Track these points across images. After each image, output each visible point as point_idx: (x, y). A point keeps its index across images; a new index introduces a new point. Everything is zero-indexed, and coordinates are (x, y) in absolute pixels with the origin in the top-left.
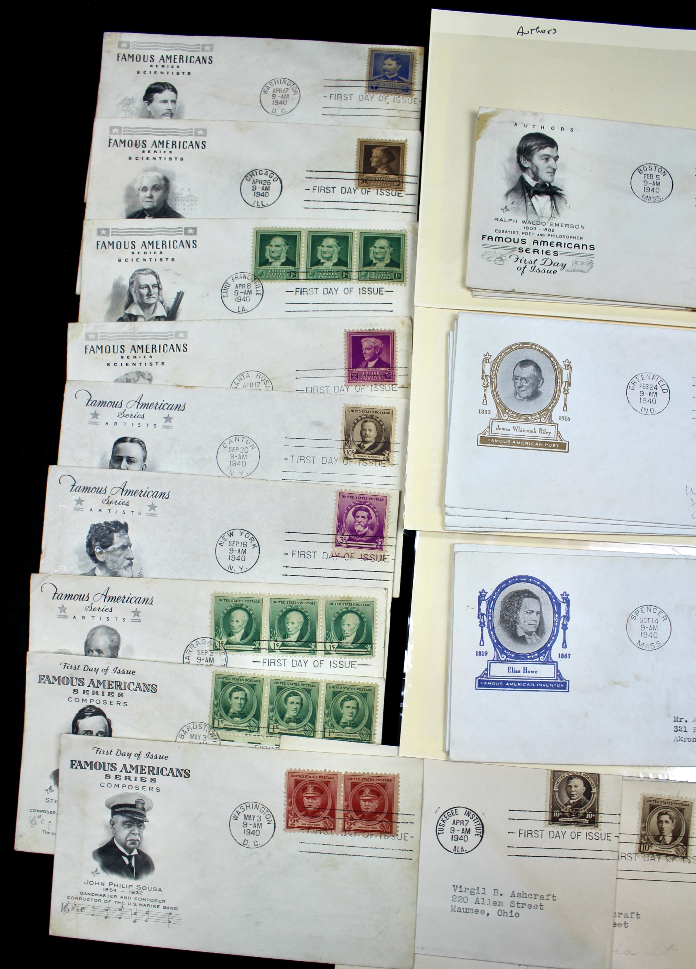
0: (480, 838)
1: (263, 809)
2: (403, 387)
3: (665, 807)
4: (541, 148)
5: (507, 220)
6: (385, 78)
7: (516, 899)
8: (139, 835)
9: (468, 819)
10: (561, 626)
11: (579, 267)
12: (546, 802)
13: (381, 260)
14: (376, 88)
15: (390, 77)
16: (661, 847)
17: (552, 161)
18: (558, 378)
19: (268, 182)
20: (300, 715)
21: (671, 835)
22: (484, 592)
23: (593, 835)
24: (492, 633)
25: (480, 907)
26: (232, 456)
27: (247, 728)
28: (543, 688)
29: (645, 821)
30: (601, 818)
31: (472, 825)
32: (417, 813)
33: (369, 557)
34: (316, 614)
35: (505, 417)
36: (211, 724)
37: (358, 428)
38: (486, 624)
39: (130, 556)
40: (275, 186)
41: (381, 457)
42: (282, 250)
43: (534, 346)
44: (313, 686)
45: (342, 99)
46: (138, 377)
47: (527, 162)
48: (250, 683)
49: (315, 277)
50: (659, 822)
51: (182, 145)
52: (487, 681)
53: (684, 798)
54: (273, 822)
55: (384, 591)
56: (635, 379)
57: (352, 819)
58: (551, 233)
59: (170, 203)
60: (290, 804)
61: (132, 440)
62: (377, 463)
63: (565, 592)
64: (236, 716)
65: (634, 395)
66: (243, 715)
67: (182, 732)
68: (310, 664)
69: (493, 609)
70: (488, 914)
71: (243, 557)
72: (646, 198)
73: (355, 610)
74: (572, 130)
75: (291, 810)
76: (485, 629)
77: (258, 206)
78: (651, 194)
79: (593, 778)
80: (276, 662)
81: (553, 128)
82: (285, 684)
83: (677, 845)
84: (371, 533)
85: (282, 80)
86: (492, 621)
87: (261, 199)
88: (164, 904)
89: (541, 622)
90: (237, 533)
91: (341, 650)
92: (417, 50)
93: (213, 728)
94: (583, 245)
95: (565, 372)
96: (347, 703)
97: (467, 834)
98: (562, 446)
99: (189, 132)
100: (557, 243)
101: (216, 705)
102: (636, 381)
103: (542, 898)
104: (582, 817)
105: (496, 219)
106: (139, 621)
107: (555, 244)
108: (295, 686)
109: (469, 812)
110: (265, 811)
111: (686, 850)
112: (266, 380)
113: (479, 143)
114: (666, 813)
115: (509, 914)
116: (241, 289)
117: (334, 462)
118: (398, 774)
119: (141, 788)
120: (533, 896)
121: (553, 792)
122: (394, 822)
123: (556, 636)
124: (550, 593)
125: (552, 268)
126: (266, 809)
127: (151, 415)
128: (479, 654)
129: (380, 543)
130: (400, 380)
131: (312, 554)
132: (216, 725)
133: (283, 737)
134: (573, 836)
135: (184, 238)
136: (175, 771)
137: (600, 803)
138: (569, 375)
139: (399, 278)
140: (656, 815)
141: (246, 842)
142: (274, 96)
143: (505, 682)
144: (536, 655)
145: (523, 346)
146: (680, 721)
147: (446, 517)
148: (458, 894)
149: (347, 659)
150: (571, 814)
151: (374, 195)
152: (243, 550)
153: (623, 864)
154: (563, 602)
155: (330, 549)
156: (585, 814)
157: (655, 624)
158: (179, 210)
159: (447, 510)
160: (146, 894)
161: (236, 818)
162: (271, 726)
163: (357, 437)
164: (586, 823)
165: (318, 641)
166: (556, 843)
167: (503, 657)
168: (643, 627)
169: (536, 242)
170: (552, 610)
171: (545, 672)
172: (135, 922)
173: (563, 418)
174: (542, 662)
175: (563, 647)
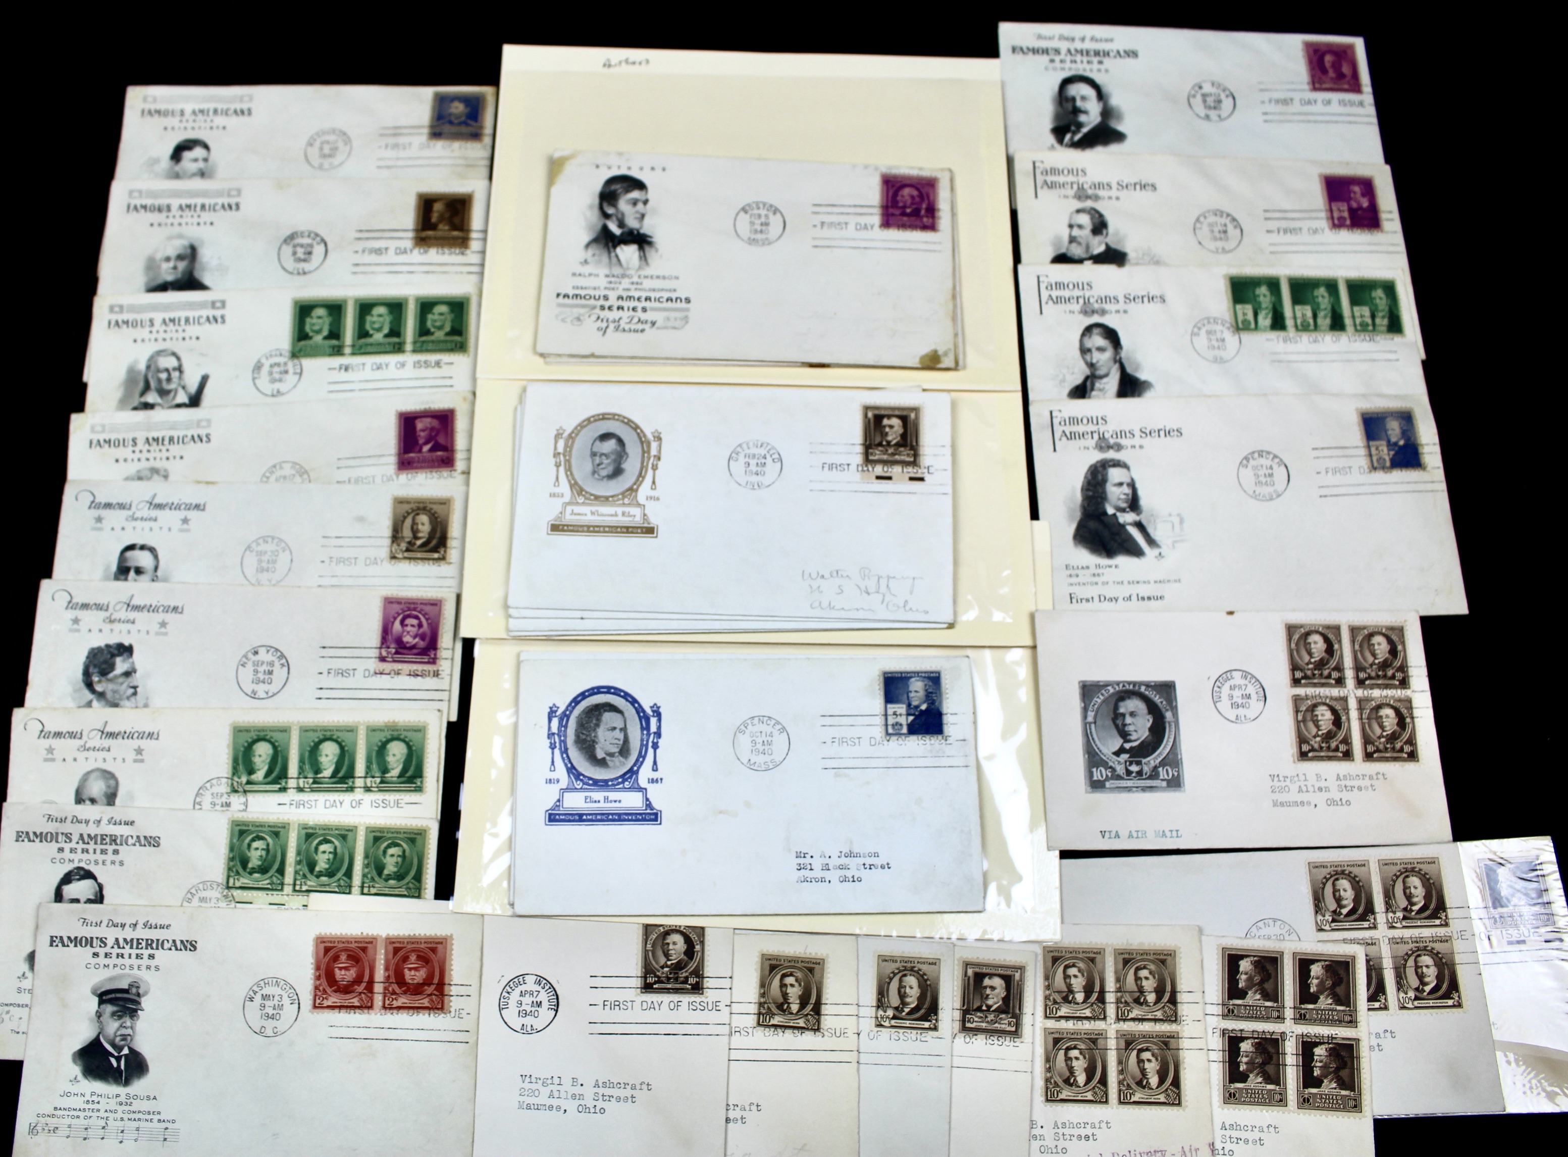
0: (553, 1012)
1: (285, 985)
2: (463, 473)
6: (451, 123)
7: (601, 1091)
8: (132, 1028)
9: (539, 988)
10: (650, 744)
11: (670, 324)
12: (637, 964)
13: (440, 328)
15: (456, 121)
17: (640, 206)
18: (646, 452)
19: (311, 246)
20: (333, 868)
21: (798, 1001)
22: (555, 707)
23: (697, 1005)
24: (565, 756)
25: (555, 1102)
26: (260, 561)
27: (269, 886)
28: (629, 820)
29: (764, 985)
30: (707, 983)
31: (543, 997)
32: (475, 983)
33: (419, 673)
34: (355, 744)
35: (581, 500)
36: (225, 883)
37: (408, 522)
38: (557, 745)
39: (135, 684)
40: (319, 250)
41: (436, 555)
42: (324, 323)
43: (617, 417)
44: (348, 830)
45: (400, 149)
46: (152, 474)
49: (363, 351)
50: (783, 986)
51: (213, 208)
52: (559, 815)
53: (814, 954)
54: (297, 1001)
55: (438, 714)
56: (739, 449)
57: (394, 993)
58: (639, 287)
59: (197, 274)
60: (318, 978)
61: (143, 548)
62: (431, 562)
63: (655, 704)
64: (256, 872)
65: (738, 467)
66: (263, 870)
67: (190, 896)
68: (347, 804)
69: (566, 727)
70: (565, 1110)
71: (270, 679)
72: (752, 241)
73: (402, 737)
74: (664, 169)
75: (320, 985)
76: (557, 751)
77: (299, 274)
78: (759, 236)
79: (695, 933)
80: (305, 804)
81: (641, 169)
82: (315, 829)
83: (807, 1015)
84: (422, 644)
85: (330, 130)
86: (565, 742)
87: (302, 265)
88: (158, 1117)
89: (626, 740)
90: (262, 651)
91: (385, 785)
92: (487, 90)
93: (228, 888)
94: (677, 299)
95: (654, 445)
96: (391, 851)
97: (537, 1008)
98: (650, 531)
99: (219, 194)
100: (646, 297)
101: (232, 859)
103: (634, 1088)
104: (683, 982)
105: (574, 274)
106: (142, 761)
107: (643, 299)
108: (327, 832)
109: (540, 980)
110: (288, 988)
111: (819, 1021)
112: (303, 472)
113: (554, 190)
114: (791, 975)
115: (592, 1110)
116: (276, 369)
117: (379, 562)
118: (452, 935)
119: (136, 967)
120: (623, 1086)
121: (646, 952)
123: (644, 757)
124: (636, 705)
125: (640, 326)
126: (288, 985)
127: (164, 516)
128: (550, 781)
129: (432, 656)
130: (460, 465)
131: (351, 672)
132: (231, 884)
133: (312, 895)
134: (672, 1006)
135: (211, 313)
136: (178, 943)
137: (706, 963)
138: (658, 448)
139: (461, 347)
140: (778, 977)
141: (263, 1028)
142: (321, 149)
143: (581, 815)
144: (620, 780)
145: (604, 417)
146: (804, 857)
147: (511, 620)
148: (527, 1085)
149: (392, 797)
150: (669, 979)
151: (434, 255)
152: (269, 670)
153: (737, 1041)
154: (653, 716)
155: (373, 664)
156: (687, 978)
157: (770, 739)
158: (206, 280)
159: (511, 611)
160: (137, 1105)
161: (251, 999)
162: (298, 882)
163: (407, 533)
164: (687, 989)
165: (357, 776)
166: (650, 1016)
167: (579, 785)
168: (754, 742)
169: (620, 298)
170: (639, 726)
171: (631, 801)
172: (121, 1142)
173: (651, 498)
174: (628, 788)
175: (653, 770)
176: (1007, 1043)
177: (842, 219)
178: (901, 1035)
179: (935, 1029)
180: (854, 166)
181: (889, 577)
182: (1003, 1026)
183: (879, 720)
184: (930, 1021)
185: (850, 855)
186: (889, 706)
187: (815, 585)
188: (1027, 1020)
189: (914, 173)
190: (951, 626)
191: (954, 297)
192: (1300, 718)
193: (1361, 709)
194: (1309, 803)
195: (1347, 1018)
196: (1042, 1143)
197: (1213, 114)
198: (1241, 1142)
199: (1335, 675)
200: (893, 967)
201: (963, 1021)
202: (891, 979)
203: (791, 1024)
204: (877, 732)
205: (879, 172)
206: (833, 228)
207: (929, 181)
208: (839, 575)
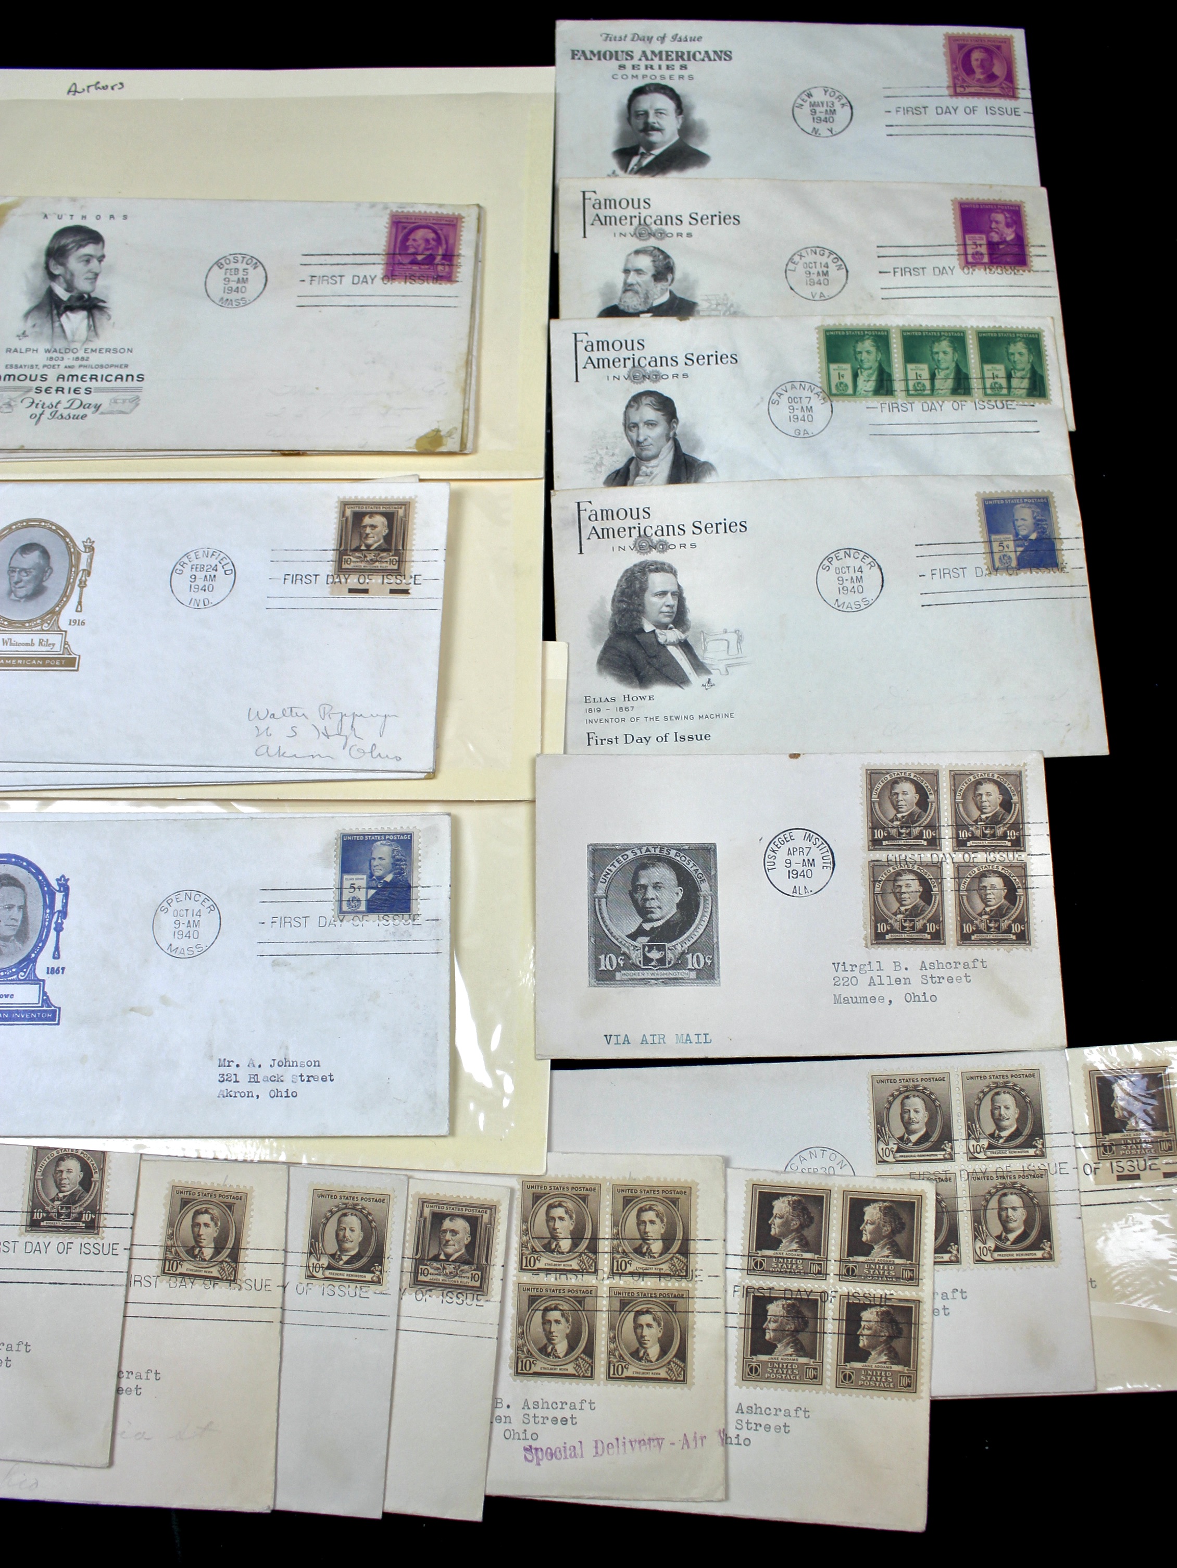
3: (203, 1202)
4: (81, 246)
5: (23, 350)
10: (53, 925)
11: (119, 407)
12: (23, 1196)
16: (196, 1265)
17: (95, 262)
18: (73, 565)
21: (213, 1245)
23: (91, 1247)
28: (24, 1019)
29: (173, 1224)
30: (106, 1220)
43: (43, 524)
47: (59, 267)
50: (195, 1225)
53: (235, 1187)
56: (185, 560)
58: (84, 363)
63: (63, 876)
65: (182, 582)
72: (225, 303)
74: (125, 217)
78: (234, 296)
79: (95, 1158)
81: (98, 217)
83: (222, 1262)
89: (25, 919)
94: (128, 376)
95: (84, 557)
100: (91, 375)
102: (188, 561)
103: (9, 1348)
104: (75, 1220)
105: (9, 350)
107: (88, 378)
111: (236, 1271)
114: (206, 1212)
121: (34, 1180)
123: (44, 942)
124: (41, 878)
125: (81, 412)
134: (61, 1248)
137: (105, 1196)
138: (89, 561)
140: (191, 1214)
145: (27, 524)
146: (229, 1066)
150: (59, 1214)
153: (135, 1293)
154: (60, 891)
156: (81, 1214)
157: (197, 918)
164: (81, 1228)
166: (36, 1260)
168: (178, 923)
169: (61, 377)
170: (41, 904)
171: (25, 995)
173: (75, 621)
174: (23, 980)
175: (54, 958)
176: (469, 1301)
177: (337, 270)
178: (337, 1290)
179: (379, 1282)
180: (359, 205)
181: (354, 715)
182: (465, 1280)
183: (332, 895)
184: (373, 1272)
185: (284, 1063)
186: (345, 877)
187: (263, 726)
188: (496, 1272)
189: (433, 210)
190: (431, 775)
191: (468, 363)
192: (878, 890)
193: (958, 878)
194: (882, 999)
195: (907, 1274)
196: (507, 1426)
197: (823, 128)
198: (761, 1429)
199: (928, 834)
200: (330, 1204)
201: (416, 1273)
202: (328, 1219)
203: (203, 1274)
204: (329, 909)
205: (388, 211)
206: (325, 282)
207: (449, 221)
208: (294, 714)
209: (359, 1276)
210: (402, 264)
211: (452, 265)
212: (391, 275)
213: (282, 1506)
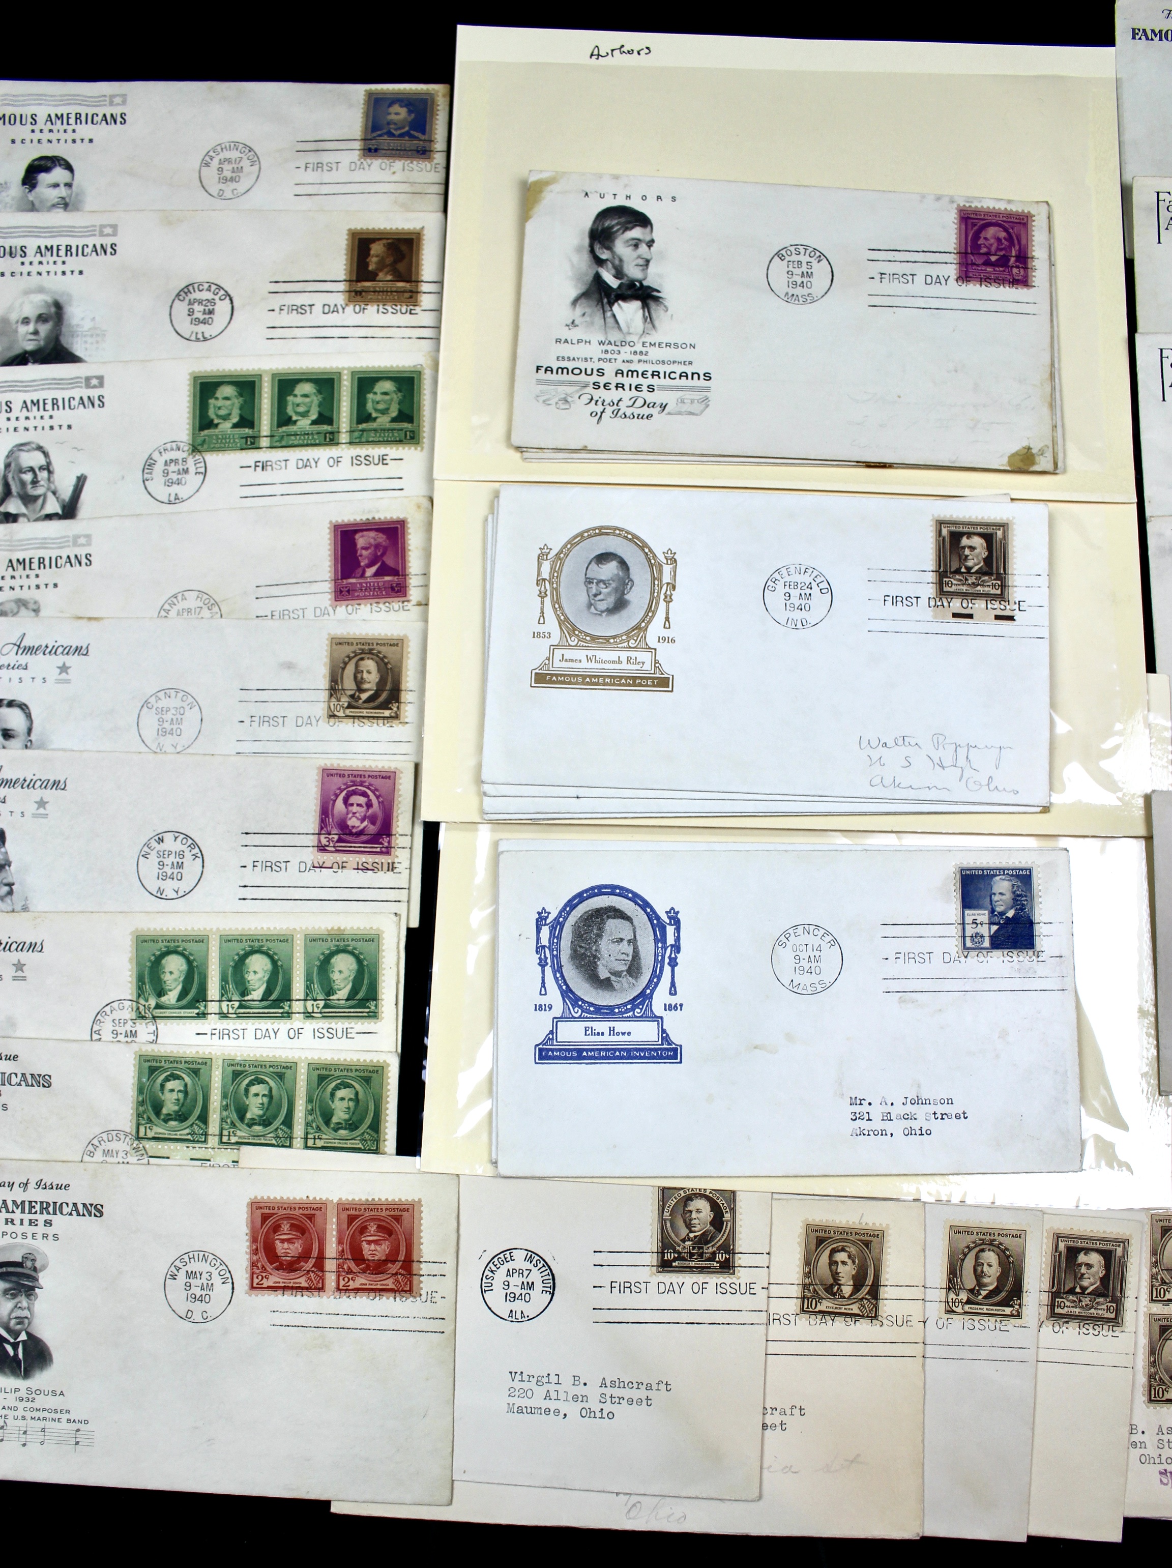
0: (550, 1296)
1: (214, 1261)
2: (419, 604)
3: (840, 1240)
4: (627, 229)
5: (575, 341)
6: (390, 134)
7: (609, 1391)
8: (29, 1309)
9: (531, 1266)
10: (667, 960)
11: (686, 408)
12: (651, 1237)
13: (384, 412)
14: (376, 150)
15: (397, 133)
16: (836, 1302)
17: (643, 248)
18: (656, 578)
19: (212, 302)
20: (268, 1114)
21: (851, 1283)
22: (545, 912)
23: (728, 1287)
24: (558, 975)
25: (552, 1405)
26: (161, 721)
27: (189, 1137)
28: (641, 1058)
29: (809, 1262)
30: (740, 1260)
31: (536, 1277)
32: (450, 1260)
33: (370, 867)
34: (291, 958)
35: (573, 641)
36: (134, 1133)
37: (350, 669)
38: (549, 961)
39: (9, 880)
40: (223, 307)
41: (387, 713)
42: (233, 404)
43: (618, 532)
44: (287, 1068)
45: (325, 171)
46: (19, 607)
47: (605, 251)
48: (191, 1066)
49: (284, 443)
50: (832, 1263)
51: (82, 252)
52: (552, 1050)
53: (871, 1224)
54: (230, 1280)
55: (395, 918)
56: (776, 576)
57: (350, 1271)
58: (643, 358)
59: (65, 341)
60: (255, 1252)
61: (11, 704)
62: (381, 722)
63: (672, 909)
64: (171, 1119)
65: (776, 599)
66: (181, 1117)
67: (91, 1147)
68: (283, 1034)
69: (559, 938)
70: (565, 1415)
71: (179, 875)
72: (790, 298)
73: (350, 948)
74: (674, 199)
75: (258, 1261)
76: (548, 969)
77: (198, 340)
78: (799, 291)
79: (725, 1198)
80: (231, 1034)
81: (644, 198)
82: (245, 1066)
83: (862, 1299)
84: (372, 829)
85: (232, 144)
86: (558, 957)
87: (201, 328)
88: (66, 1416)
89: (636, 955)
90: (169, 838)
91: (330, 1011)
92: (437, 89)
93: (138, 1138)
94: (693, 374)
95: (667, 569)
96: (340, 1093)
97: (528, 1291)
98: (663, 683)
99: (91, 231)
100: (653, 372)
101: (141, 1103)
102: (778, 577)
103: (649, 1387)
104: (709, 1260)
105: (558, 341)
106: (24, 979)
107: (649, 374)
108: (259, 1069)
109: (531, 1256)
110: (218, 1264)
111: (876, 1307)
112: (212, 604)
113: (529, 226)
114: (843, 1250)
115: (598, 1415)
116: (172, 468)
117: (314, 722)
118: (420, 1200)
119: (30, 1236)
120: (635, 1385)
121: (662, 1221)
122: (415, 1275)
123: (660, 977)
124: (649, 910)
125: (646, 411)
126: (219, 1260)
127: (37, 662)
128: (540, 1008)
129: (386, 844)
130: (414, 594)
131: (283, 865)
132: (142, 1134)
133: (244, 1148)
134: (696, 1289)
135: (85, 393)
136: (80, 1207)
137: (737, 1236)
138: (672, 573)
139: (412, 438)
140: (827, 1252)
141: (190, 1313)
142: (220, 170)
143: (580, 1051)
144: (629, 1007)
145: (601, 531)
146: (861, 1104)
147: (486, 799)
148: (517, 1384)
149: (339, 1025)
150: (691, 1255)
151: (373, 314)
152: (178, 863)
153: (776, 1330)
154: (670, 924)
155: (310, 855)
156: (714, 1254)
157: (817, 953)
158: (78, 351)
159: (486, 788)
160: (40, 1402)
161: (174, 1277)
162: (225, 1133)
163: (349, 684)
164: (715, 1268)
165: (294, 998)
166: (669, 1300)
167: (576, 1012)
168: (797, 958)
169: (620, 372)
170: (652, 937)
171: (644, 1033)
172: (24, 1445)
173: (664, 639)
174: (639, 1017)
175: (671, 994)
176: (1104, 1332)
177: (908, 268)
178: (976, 1324)
179: (1018, 1315)
180: (923, 197)
181: (969, 747)
182: (1101, 1312)
183: (955, 931)
184: (1012, 1306)
185: (918, 1101)
186: (967, 912)
187: (875, 755)
188: (1129, 1304)
189: (1001, 206)
190: (1046, 810)
191: (1052, 376)
196: (1143, 1451)
200: (968, 1240)
201: (1052, 1306)
202: (965, 1255)
203: (843, 1311)
204: (953, 945)
205: (955, 206)
206: (896, 281)
207: (1020, 219)
208: (906, 743)
209: (998, 1310)
210: (975, 264)
211: (1028, 268)
212: (965, 276)
213: (929, 1532)
